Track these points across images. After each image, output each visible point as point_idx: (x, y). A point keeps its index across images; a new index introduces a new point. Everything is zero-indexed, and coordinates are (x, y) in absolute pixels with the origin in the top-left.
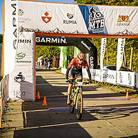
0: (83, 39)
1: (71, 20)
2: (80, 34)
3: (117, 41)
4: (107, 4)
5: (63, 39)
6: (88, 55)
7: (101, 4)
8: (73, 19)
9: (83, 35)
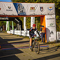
0: (16, 18)
1: (10, 9)
2: (14, 16)
3: (30, 18)
4: (25, 2)
5: (7, 18)
6: (18, 25)
7: (23, 2)
8: (11, 9)
9: (15, 16)
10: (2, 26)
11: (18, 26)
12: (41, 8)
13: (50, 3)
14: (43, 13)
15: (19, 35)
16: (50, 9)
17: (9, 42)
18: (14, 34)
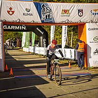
0: (38, 26)
2: (35, 23)
3: (62, 27)
5: (24, 27)
6: (41, 38)
8: (30, 12)
9: (37, 23)
10: (16, 39)
11: (42, 41)
12: (80, 11)
13: (95, 2)
14: (83, 20)
15: (42, 55)
16: (95, 12)
17: (26, 66)
18: (34, 54)
